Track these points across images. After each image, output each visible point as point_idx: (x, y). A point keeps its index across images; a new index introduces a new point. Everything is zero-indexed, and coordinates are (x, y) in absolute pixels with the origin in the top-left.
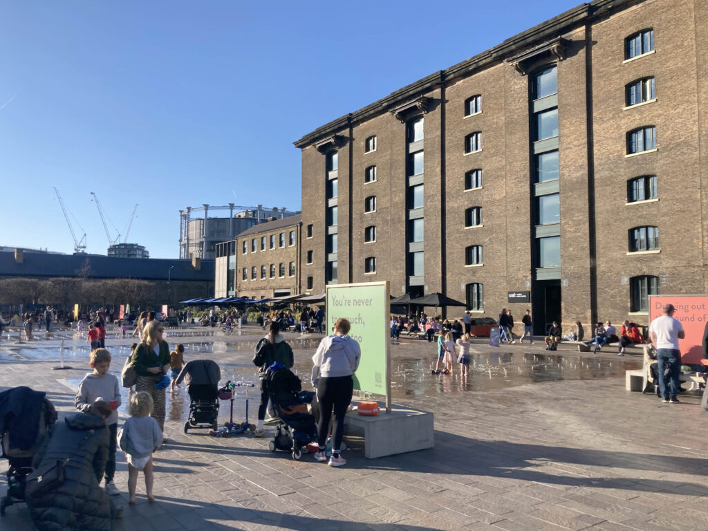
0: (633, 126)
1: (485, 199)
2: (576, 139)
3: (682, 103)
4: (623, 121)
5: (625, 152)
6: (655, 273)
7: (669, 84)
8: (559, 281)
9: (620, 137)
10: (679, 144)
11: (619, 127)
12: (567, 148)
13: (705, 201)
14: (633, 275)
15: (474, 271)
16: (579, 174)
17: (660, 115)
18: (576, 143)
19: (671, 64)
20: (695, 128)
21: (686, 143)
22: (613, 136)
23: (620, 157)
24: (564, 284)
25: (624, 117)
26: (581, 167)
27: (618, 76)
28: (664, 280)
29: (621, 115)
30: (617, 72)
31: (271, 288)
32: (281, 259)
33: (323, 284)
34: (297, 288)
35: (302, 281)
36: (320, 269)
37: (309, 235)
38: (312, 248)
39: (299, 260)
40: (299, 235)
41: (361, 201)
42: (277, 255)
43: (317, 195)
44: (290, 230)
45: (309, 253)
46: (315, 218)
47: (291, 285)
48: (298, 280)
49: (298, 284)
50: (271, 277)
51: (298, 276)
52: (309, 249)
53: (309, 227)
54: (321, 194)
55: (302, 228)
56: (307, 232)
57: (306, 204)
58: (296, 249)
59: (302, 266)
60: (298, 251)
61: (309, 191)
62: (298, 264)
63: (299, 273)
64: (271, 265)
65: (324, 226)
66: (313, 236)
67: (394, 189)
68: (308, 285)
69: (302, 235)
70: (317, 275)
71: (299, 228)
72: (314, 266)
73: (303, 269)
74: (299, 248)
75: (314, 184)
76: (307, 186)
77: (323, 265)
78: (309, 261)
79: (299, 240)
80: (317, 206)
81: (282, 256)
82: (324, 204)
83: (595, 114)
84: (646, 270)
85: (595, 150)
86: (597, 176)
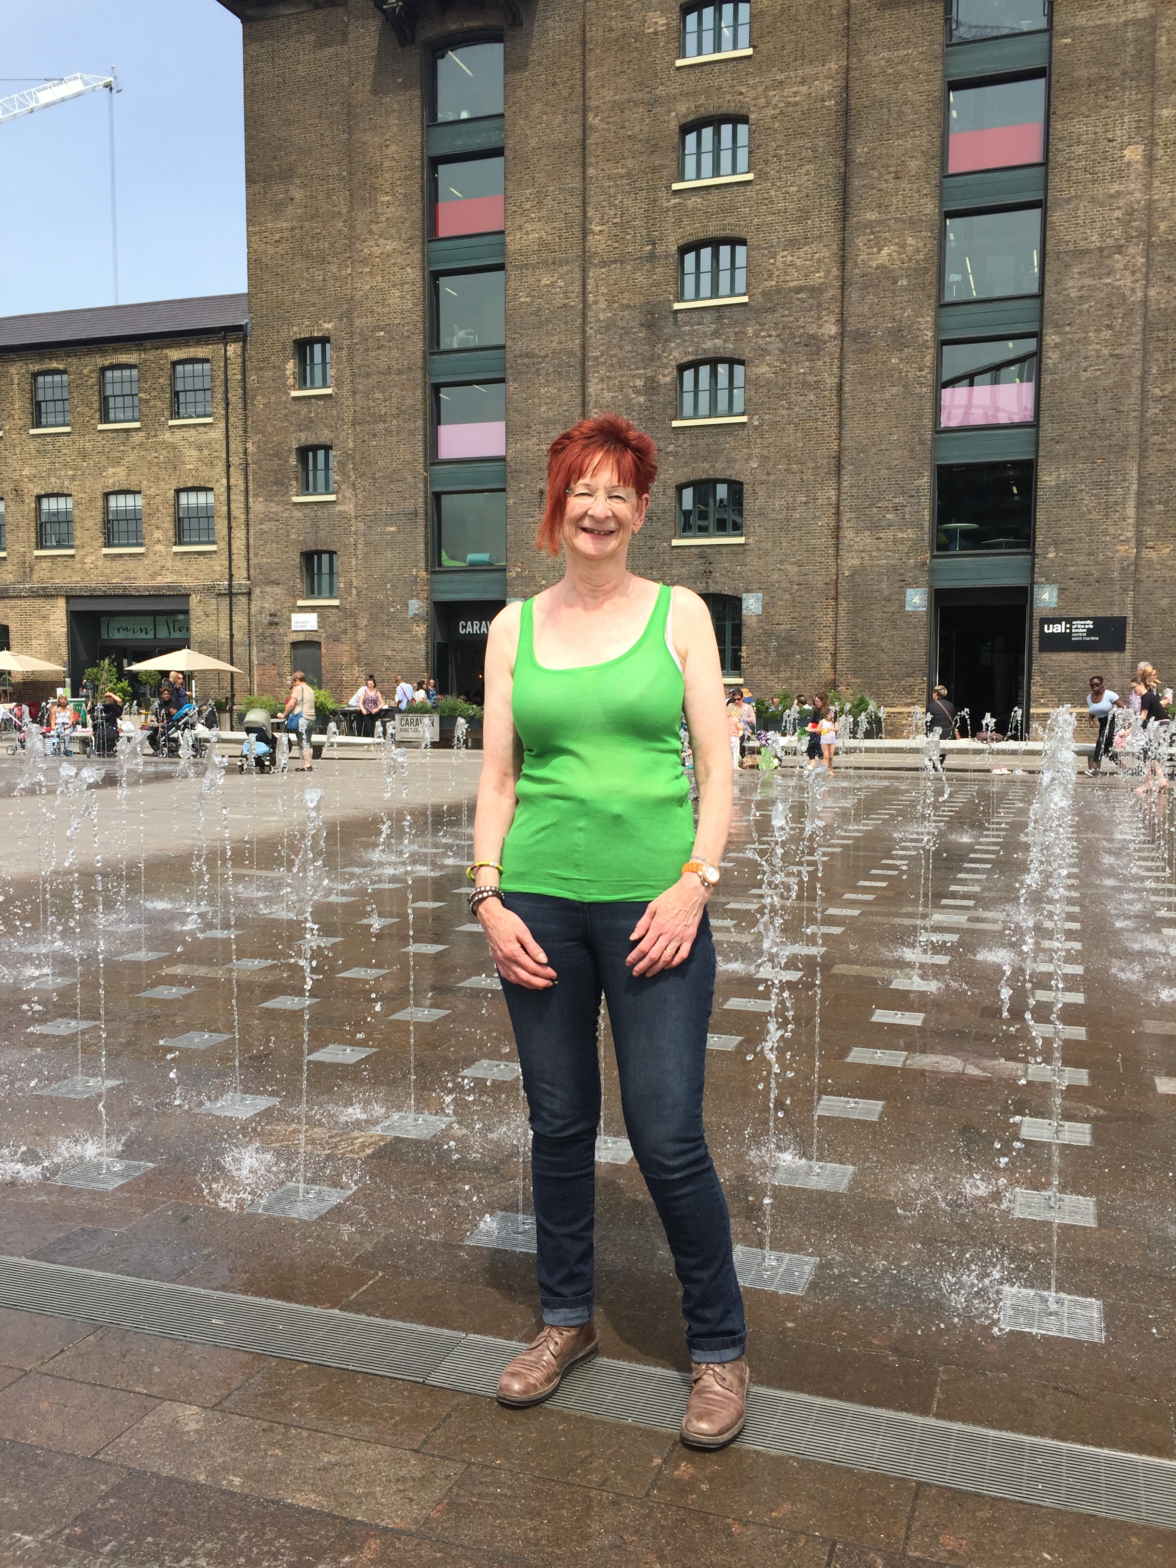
31: (46, 594)
32: (115, 476)
33: (415, 580)
34: (230, 594)
35: (260, 566)
36: (390, 519)
37: (302, 382)
38: (324, 436)
39: (237, 480)
40: (235, 376)
41: (652, 257)
42: (84, 455)
43: (362, 216)
44: (175, 354)
45: (304, 452)
46: (347, 315)
47: (187, 582)
48: (239, 561)
49: (240, 579)
50: (40, 545)
51: (238, 544)
52: (305, 438)
53: (303, 347)
54: (390, 212)
55: (251, 352)
56: (291, 366)
57: (281, 249)
58: (217, 434)
59: (258, 506)
60: (236, 445)
61: (298, 194)
62: (238, 498)
63: (239, 534)
64: (39, 498)
65: (417, 345)
66: (339, 385)
67: (871, 216)
68: (300, 584)
69: (252, 378)
70: (368, 544)
71: (233, 349)
72: (348, 508)
73: (268, 518)
74: (236, 432)
75: (334, 170)
76: (286, 176)
77: (409, 505)
78: (306, 489)
79: (235, 397)
80: (364, 261)
81: (117, 462)
82: (416, 255)
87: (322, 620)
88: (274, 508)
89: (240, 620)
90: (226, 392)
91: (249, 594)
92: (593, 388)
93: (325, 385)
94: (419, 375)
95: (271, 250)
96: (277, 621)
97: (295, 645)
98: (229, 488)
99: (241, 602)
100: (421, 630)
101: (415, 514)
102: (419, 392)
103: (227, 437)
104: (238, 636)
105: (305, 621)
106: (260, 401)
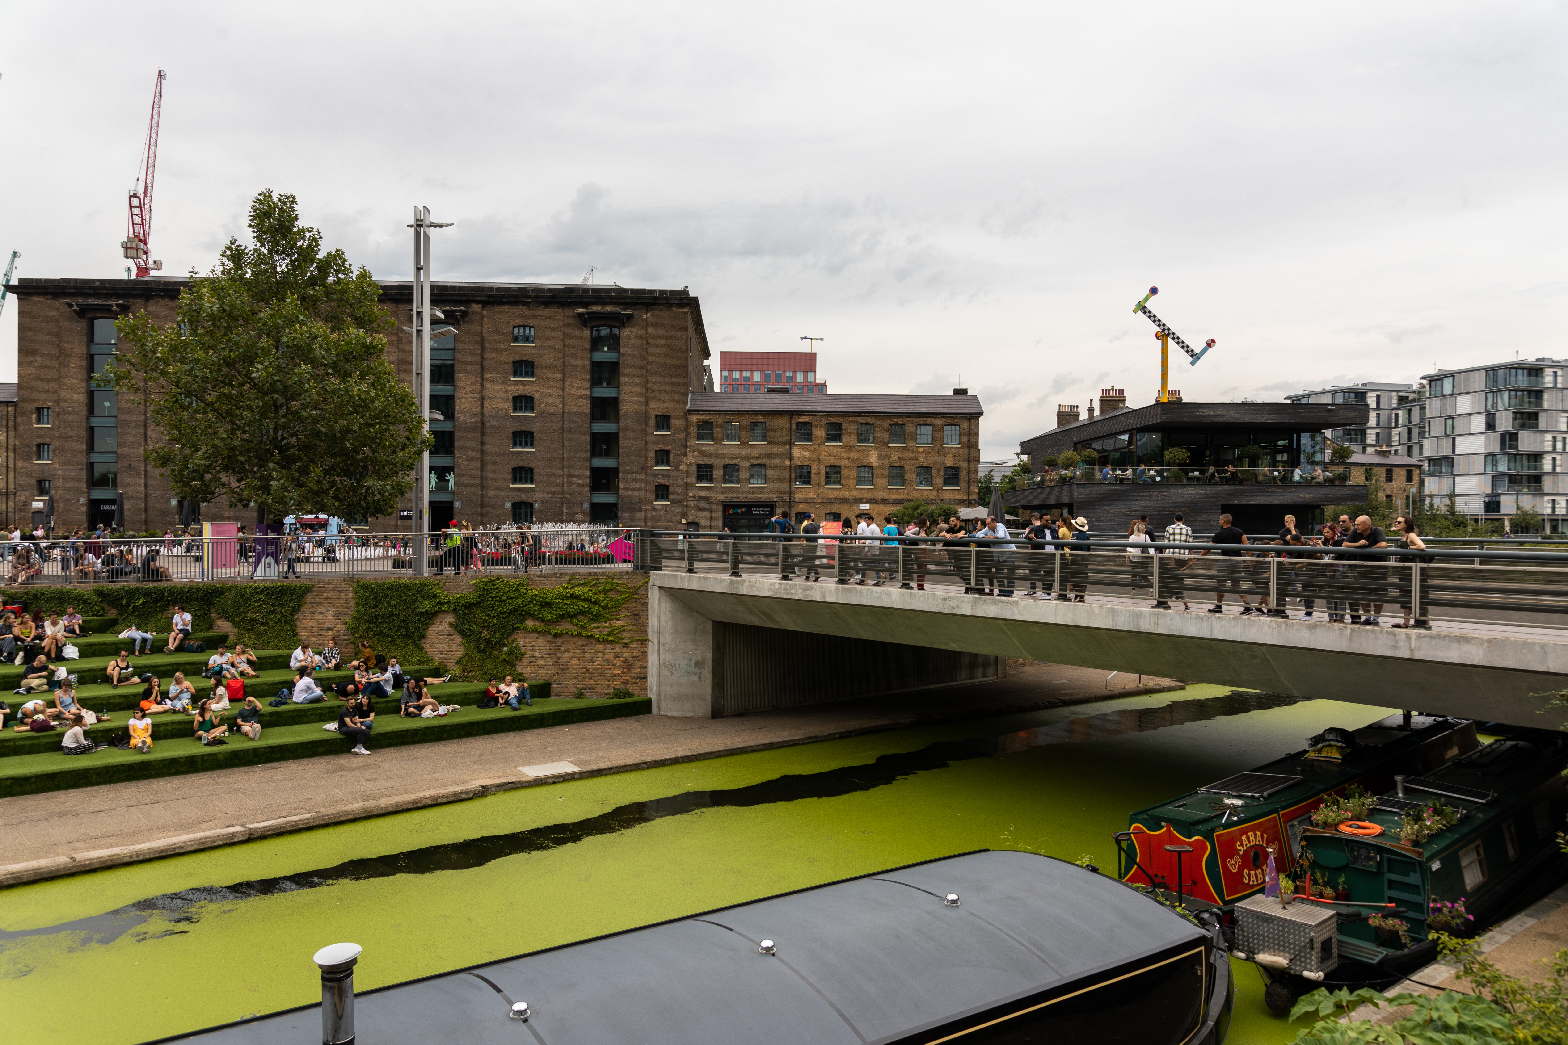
0: (519, 394)
2: (471, 392)
3: (552, 387)
4: (510, 388)
5: (511, 411)
6: (530, 501)
7: (545, 371)
8: (452, 503)
9: (508, 399)
10: (549, 414)
11: (507, 391)
12: (463, 398)
13: (565, 456)
14: (514, 501)
16: (473, 420)
17: (537, 391)
18: (470, 395)
19: (546, 358)
20: (560, 406)
21: (554, 415)
22: (502, 396)
23: (507, 414)
24: (457, 505)
25: (511, 386)
26: (475, 415)
27: (507, 353)
28: (537, 506)
29: (509, 383)
30: (506, 350)
33: (82, 492)
34: (7, 494)
35: (20, 485)
36: (72, 471)
37: (39, 422)
38: (48, 441)
39: (11, 454)
40: (11, 418)
43: (64, 370)
45: (39, 446)
46: (58, 401)
48: (11, 482)
49: (11, 489)
51: (11, 476)
52: (39, 441)
53: (39, 410)
54: (74, 370)
55: (18, 410)
56: (34, 416)
57: (32, 376)
58: (3, 437)
59: (19, 463)
60: (11, 442)
61: (39, 359)
62: (11, 460)
63: (11, 473)
65: (84, 414)
66: (53, 424)
68: (36, 492)
69: (18, 419)
70: (64, 479)
71: (10, 409)
72: (56, 466)
73: (23, 468)
74: (11, 438)
75: (53, 353)
76: (34, 352)
77: (81, 466)
78: (39, 458)
79: (11, 425)
80: (64, 385)
82: (84, 385)
83: (487, 376)
84: (524, 498)
85: (487, 404)
86: (488, 424)
87: (44, 505)
88: (26, 464)
89: (11, 503)
90: (7, 423)
91: (15, 494)
92: (149, 433)
93: (48, 423)
94: (85, 424)
95: (27, 376)
96: (27, 504)
97: (33, 513)
98: (7, 457)
99: (12, 497)
100: (84, 508)
101: (82, 469)
102: (85, 429)
103: (7, 439)
104: (10, 509)
105: (38, 505)
106: (21, 428)
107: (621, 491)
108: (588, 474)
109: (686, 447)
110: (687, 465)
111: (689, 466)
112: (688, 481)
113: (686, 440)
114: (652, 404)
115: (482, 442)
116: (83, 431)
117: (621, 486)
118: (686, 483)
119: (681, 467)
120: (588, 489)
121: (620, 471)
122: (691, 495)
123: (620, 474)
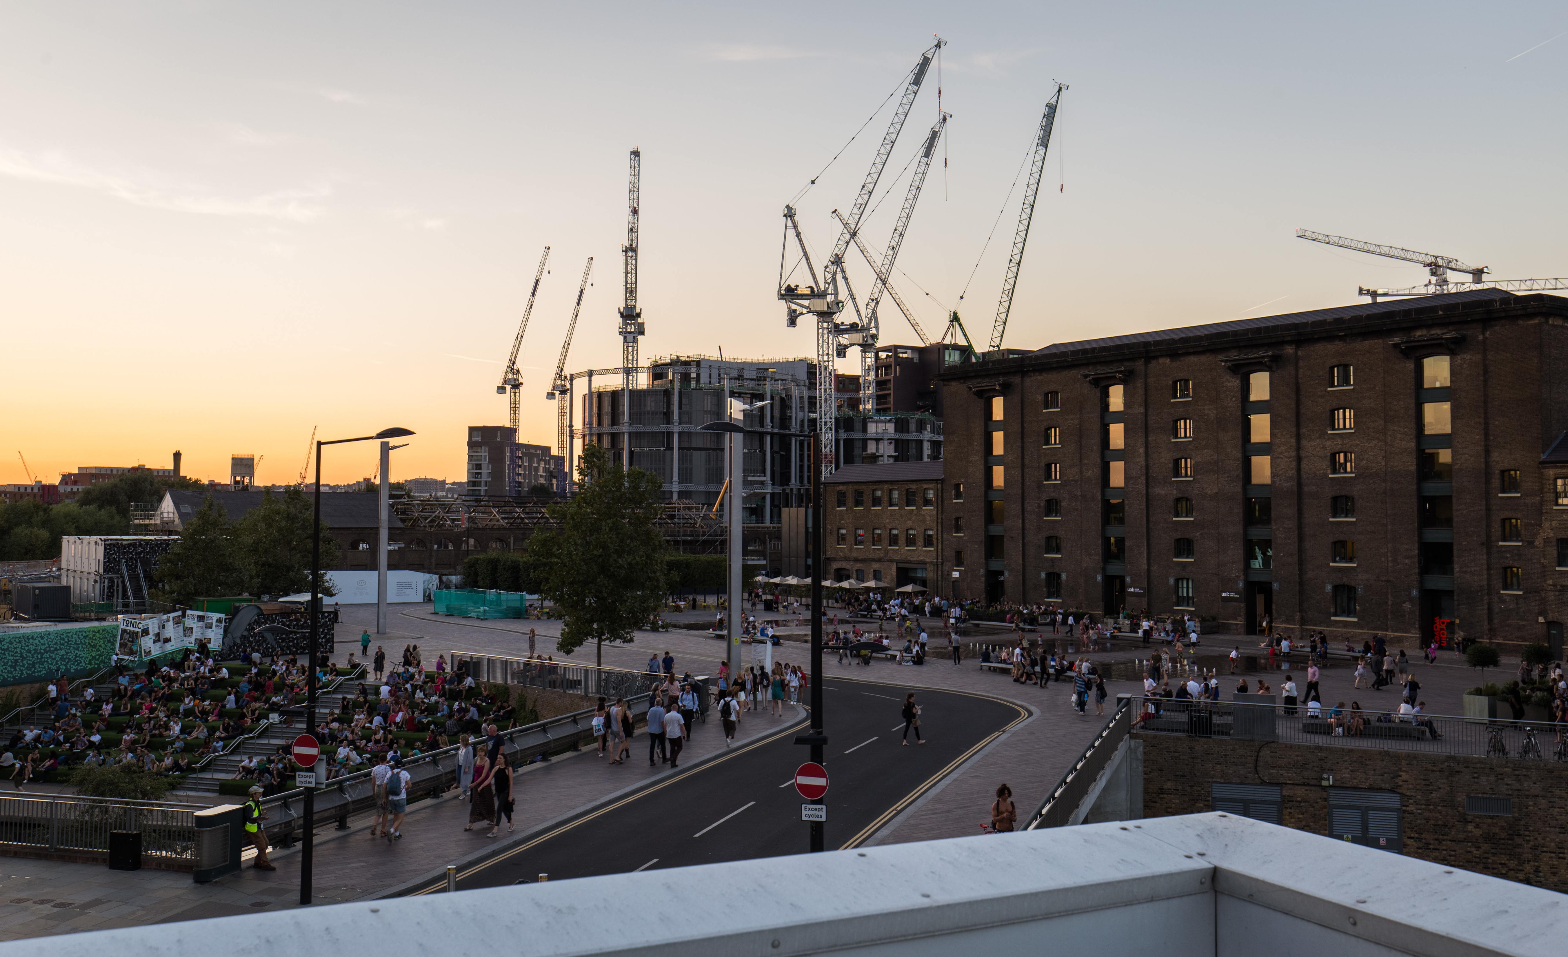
0: (1337, 449)
1: (1196, 492)
2: (1286, 451)
3: (1374, 439)
4: (1328, 443)
5: (1329, 471)
6: (1353, 584)
7: (1365, 419)
8: (1270, 583)
9: (1326, 457)
10: (1371, 475)
11: (1324, 447)
12: (1278, 458)
13: (1389, 526)
14: (1336, 584)
15: (1184, 565)
16: (1289, 484)
17: (1357, 445)
18: (1286, 454)
19: (1367, 402)
20: (1383, 464)
21: (1376, 475)
22: (1320, 454)
23: (1326, 475)
24: (1275, 586)
25: (1329, 439)
26: (1290, 478)
28: (1360, 590)
29: (1326, 437)
31: (891, 561)
32: (909, 523)
33: (982, 563)
34: (938, 564)
35: (945, 556)
36: (977, 542)
37: (956, 497)
38: (962, 514)
39: (940, 528)
40: (939, 494)
41: (1039, 467)
42: (902, 516)
43: (970, 448)
44: (925, 486)
45: (956, 519)
46: (967, 477)
47: (927, 560)
48: (940, 553)
49: (941, 559)
50: (890, 545)
51: (940, 548)
52: (957, 515)
53: (956, 486)
54: (977, 448)
55: (943, 486)
56: (953, 492)
58: (935, 512)
59: (945, 536)
60: (940, 517)
61: (956, 439)
62: (940, 533)
63: (940, 545)
64: (890, 530)
65: (983, 489)
66: (965, 498)
67: (1086, 461)
68: (955, 562)
69: (943, 495)
70: (972, 550)
71: (938, 486)
72: (967, 538)
73: (947, 540)
74: (940, 512)
75: (964, 433)
76: (953, 433)
77: (982, 537)
78: (957, 531)
79: (939, 501)
80: (971, 462)
81: (910, 519)
82: (982, 461)
83: (1304, 430)
84: (1345, 580)
85: (1304, 465)
86: (1306, 489)
87: (960, 574)
88: (949, 537)
89: (940, 573)
90: (937, 499)
91: (943, 564)
92: (1025, 506)
93: (961, 499)
94: (983, 498)
96: (948, 574)
97: (954, 582)
98: (937, 529)
99: (941, 567)
100: (983, 579)
101: (983, 539)
103: (937, 513)
104: (939, 578)
105: (956, 574)
106: (946, 502)
107: (1456, 574)
108: (1415, 551)
109: (1541, 514)
110: (1544, 540)
111: (1547, 541)
112: (1546, 562)
113: (1541, 503)
114: (1495, 456)
115: (1300, 511)
116: (982, 505)
117: (1457, 568)
118: (1543, 566)
119: (1537, 543)
120: (1417, 570)
121: (1455, 547)
122: (1550, 582)
123: (1455, 551)
